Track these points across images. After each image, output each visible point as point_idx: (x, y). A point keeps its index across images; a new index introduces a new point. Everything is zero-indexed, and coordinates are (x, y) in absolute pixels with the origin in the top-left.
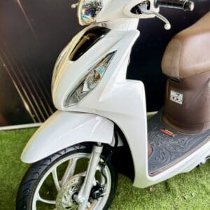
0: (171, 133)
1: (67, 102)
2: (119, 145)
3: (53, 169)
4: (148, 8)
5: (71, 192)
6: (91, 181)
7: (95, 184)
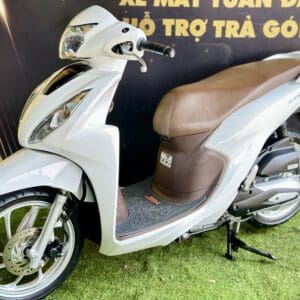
0: (155, 200)
1: (32, 138)
2: (86, 200)
3: (7, 214)
4: (131, 50)
5: (24, 245)
6: (49, 236)
7: (53, 240)
